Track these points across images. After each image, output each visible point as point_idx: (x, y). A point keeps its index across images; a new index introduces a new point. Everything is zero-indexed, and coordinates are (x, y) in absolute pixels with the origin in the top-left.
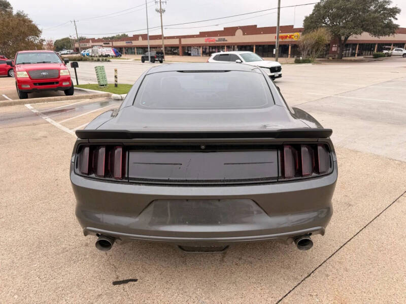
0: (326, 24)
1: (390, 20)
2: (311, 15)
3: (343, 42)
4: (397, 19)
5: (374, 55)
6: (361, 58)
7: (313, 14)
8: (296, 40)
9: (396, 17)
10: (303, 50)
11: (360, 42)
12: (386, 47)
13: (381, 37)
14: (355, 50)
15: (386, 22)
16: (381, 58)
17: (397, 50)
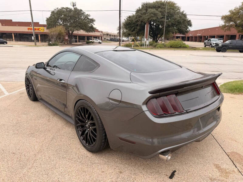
0: (60, 23)
1: (92, 25)
2: (49, 17)
3: (71, 34)
4: (94, 24)
5: (86, 42)
6: (81, 43)
7: (51, 17)
8: (43, 31)
9: (94, 23)
10: (52, 38)
11: (79, 35)
12: (91, 38)
13: (89, 33)
14: (77, 39)
15: (90, 25)
16: (90, 44)
17: (96, 40)
